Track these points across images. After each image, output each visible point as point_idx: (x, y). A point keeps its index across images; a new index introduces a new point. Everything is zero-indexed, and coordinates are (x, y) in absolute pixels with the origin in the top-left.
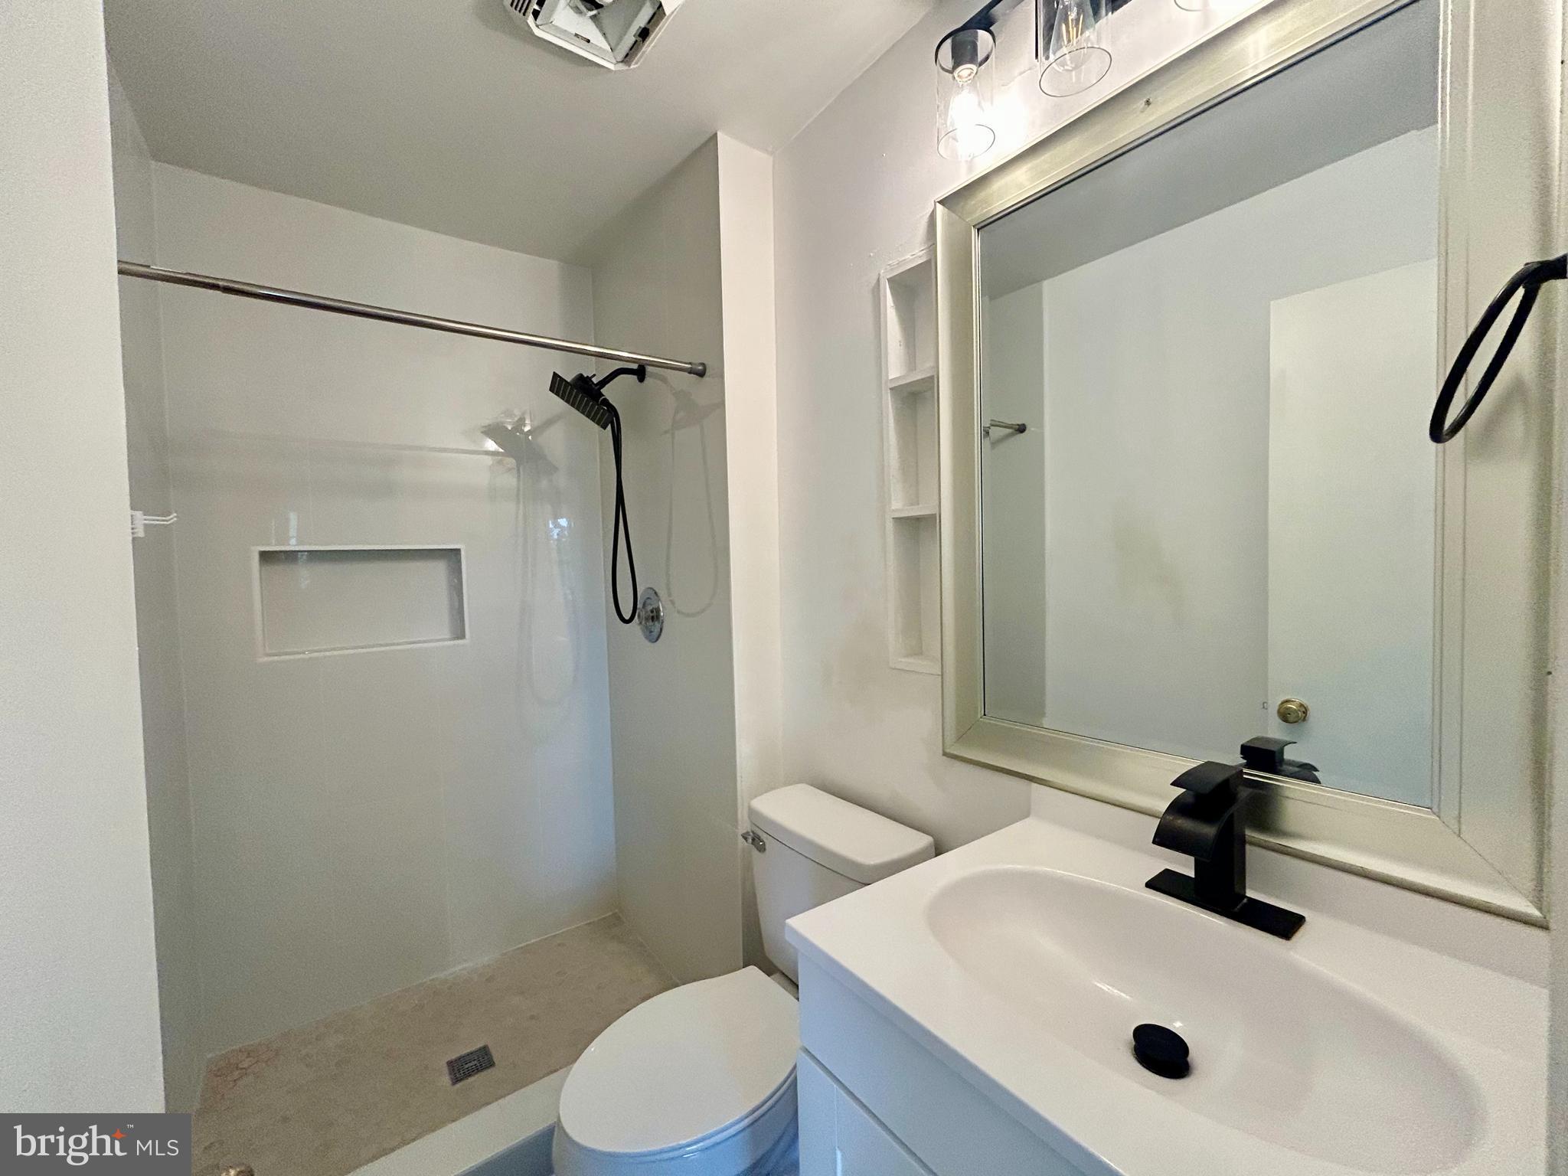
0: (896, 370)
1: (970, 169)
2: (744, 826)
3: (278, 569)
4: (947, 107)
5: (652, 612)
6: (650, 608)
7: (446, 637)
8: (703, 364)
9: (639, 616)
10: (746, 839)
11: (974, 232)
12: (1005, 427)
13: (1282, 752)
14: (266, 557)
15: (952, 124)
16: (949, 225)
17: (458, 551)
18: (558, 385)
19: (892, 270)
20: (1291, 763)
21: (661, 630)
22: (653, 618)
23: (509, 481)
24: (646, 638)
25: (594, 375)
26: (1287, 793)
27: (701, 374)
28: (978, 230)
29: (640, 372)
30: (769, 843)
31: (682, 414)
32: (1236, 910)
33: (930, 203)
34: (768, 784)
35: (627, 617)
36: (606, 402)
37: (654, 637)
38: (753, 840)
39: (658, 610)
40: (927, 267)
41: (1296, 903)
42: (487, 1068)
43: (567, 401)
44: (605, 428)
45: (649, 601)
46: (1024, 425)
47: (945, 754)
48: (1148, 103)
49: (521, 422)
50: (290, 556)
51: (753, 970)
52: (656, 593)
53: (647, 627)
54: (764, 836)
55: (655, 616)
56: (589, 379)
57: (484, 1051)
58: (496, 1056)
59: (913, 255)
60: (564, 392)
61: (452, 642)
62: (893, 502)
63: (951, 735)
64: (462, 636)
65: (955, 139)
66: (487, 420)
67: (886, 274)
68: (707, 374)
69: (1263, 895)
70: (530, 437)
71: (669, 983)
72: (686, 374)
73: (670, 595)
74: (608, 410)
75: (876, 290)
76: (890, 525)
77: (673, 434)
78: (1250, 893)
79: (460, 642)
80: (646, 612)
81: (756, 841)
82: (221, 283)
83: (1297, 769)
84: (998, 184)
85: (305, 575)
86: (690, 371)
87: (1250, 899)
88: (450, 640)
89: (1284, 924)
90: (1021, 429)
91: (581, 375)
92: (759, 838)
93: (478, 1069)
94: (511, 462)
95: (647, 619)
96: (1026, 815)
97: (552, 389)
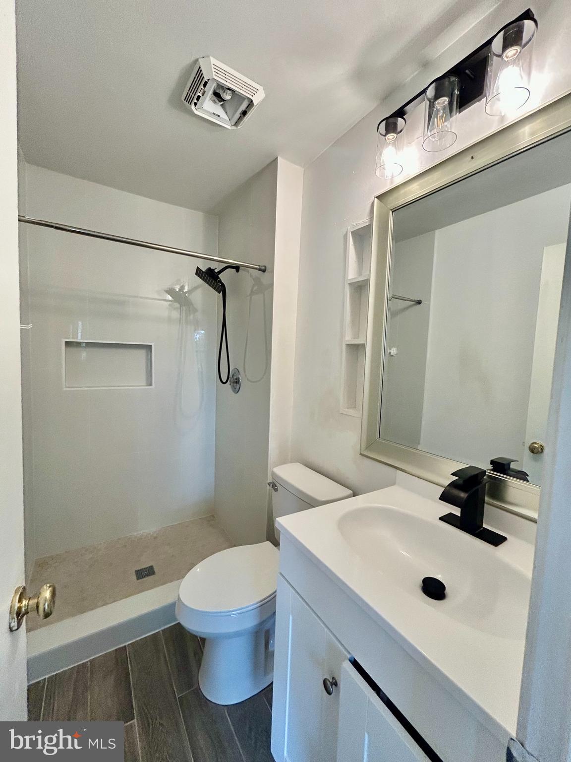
0: (352, 274)
1: (392, 182)
2: (270, 480)
3: (73, 350)
4: (381, 154)
5: (236, 379)
6: (235, 377)
7: (143, 384)
8: (265, 267)
9: (230, 381)
10: (269, 485)
11: (391, 212)
12: (411, 301)
13: (509, 464)
14: (68, 344)
15: (383, 162)
16: (379, 208)
17: (151, 345)
18: (199, 272)
19: (353, 227)
20: (513, 470)
21: (239, 388)
22: (236, 382)
23: (175, 314)
24: (233, 391)
25: (216, 268)
26: (510, 484)
27: (264, 271)
28: (393, 212)
29: (237, 268)
30: (279, 487)
31: (255, 288)
32: (476, 532)
33: (372, 198)
34: (283, 461)
35: (224, 380)
36: (220, 281)
37: (236, 391)
38: (273, 486)
39: (239, 378)
40: (369, 227)
41: (504, 531)
42: (151, 575)
43: (203, 280)
44: (219, 293)
45: (235, 374)
46: (421, 300)
47: (361, 454)
48: (472, 158)
49: (182, 288)
50: (78, 344)
51: (268, 543)
52: (238, 371)
53: (233, 386)
54: (278, 485)
55: (237, 381)
56: (213, 270)
57: (151, 567)
58: (156, 570)
59: (363, 222)
60: (202, 276)
61: (146, 387)
62: (346, 337)
63: (364, 446)
64: (151, 385)
65: (384, 169)
66: (167, 286)
67: (350, 229)
68: (266, 271)
69: (489, 527)
70: (187, 295)
71: (232, 545)
72: (257, 271)
73: (245, 372)
74: (221, 286)
75: (345, 237)
76: (344, 347)
77: (251, 298)
78: (484, 526)
79: (150, 387)
80: (233, 379)
81: (274, 486)
82: (54, 225)
83: (515, 473)
84: (402, 191)
85: (84, 354)
86: (259, 270)
87: (484, 528)
88: (146, 386)
89: (496, 540)
90: (419, 302)
91: (210, 268)
92: (276, 486)
93: (148, 575)
94: (177, 305)
95: (233, 383)
96: (394, 484)
97: (196, 274)
